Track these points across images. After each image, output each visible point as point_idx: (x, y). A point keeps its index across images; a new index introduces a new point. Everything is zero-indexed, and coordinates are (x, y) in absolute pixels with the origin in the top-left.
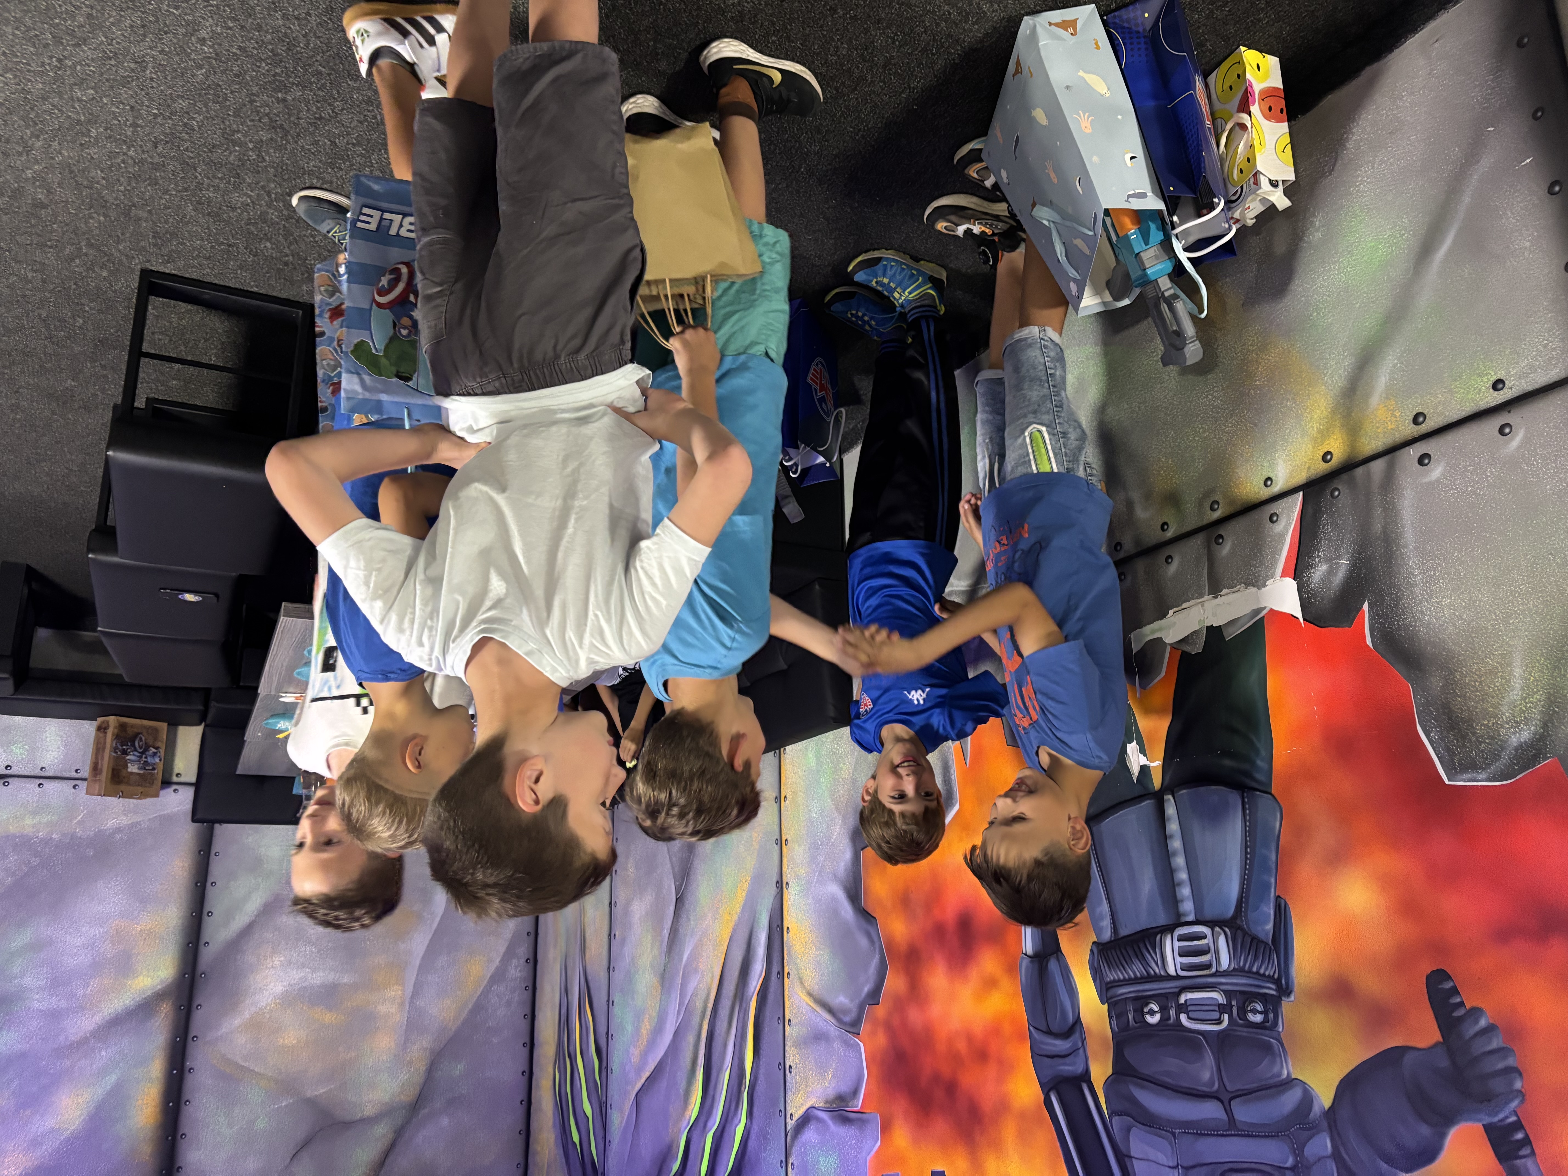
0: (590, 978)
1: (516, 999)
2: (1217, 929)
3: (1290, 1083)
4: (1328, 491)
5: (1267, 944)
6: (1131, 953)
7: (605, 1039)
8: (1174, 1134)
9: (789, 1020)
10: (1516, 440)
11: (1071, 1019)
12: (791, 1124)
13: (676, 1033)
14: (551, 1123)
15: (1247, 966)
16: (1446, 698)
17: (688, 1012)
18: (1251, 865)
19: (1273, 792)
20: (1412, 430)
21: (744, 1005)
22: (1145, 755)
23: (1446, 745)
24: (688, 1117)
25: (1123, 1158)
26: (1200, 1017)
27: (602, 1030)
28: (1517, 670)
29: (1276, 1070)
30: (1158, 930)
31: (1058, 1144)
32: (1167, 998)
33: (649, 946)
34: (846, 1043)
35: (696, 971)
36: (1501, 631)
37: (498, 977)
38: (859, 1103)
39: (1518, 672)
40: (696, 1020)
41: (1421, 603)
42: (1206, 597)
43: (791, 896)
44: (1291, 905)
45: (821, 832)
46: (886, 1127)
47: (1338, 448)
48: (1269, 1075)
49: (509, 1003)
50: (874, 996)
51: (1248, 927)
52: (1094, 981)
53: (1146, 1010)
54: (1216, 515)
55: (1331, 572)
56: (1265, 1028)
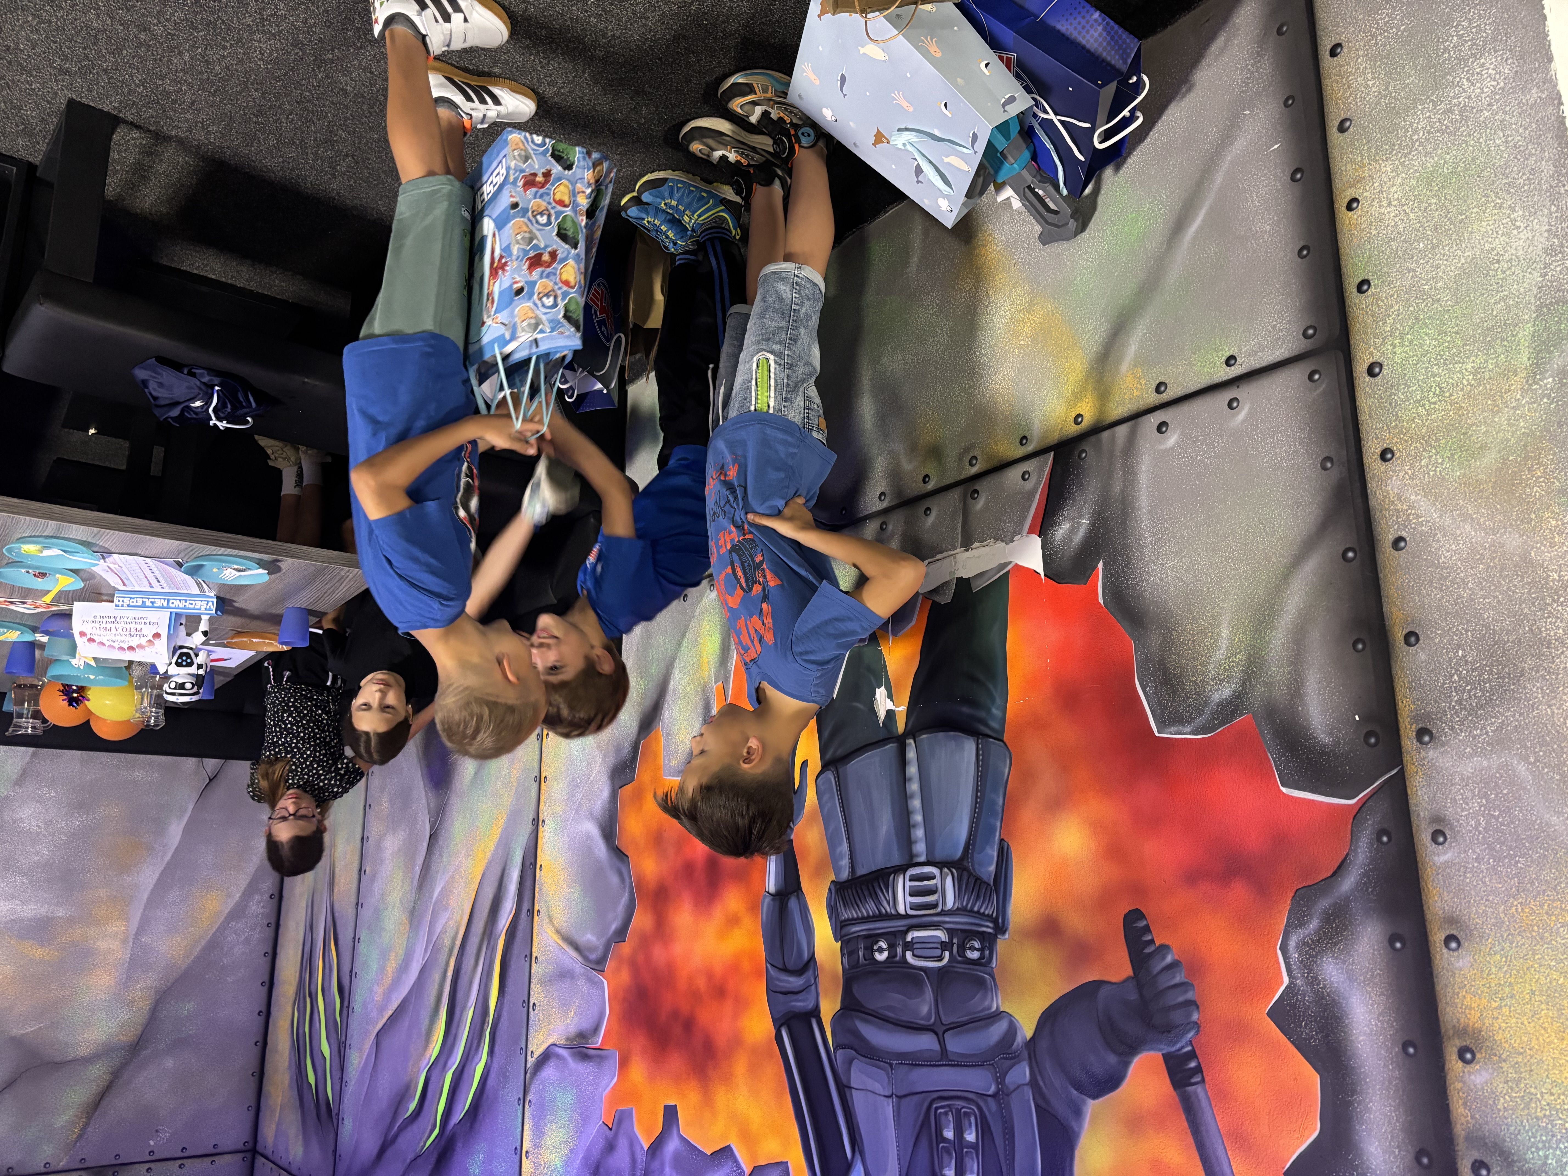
0: (337, 914)
1: (257, 936)
2: (946, 870)
3: (998, 1015)
4: (1077, 453)
5: (989, 885)
6: (866, 893)
7: (348, 978)
8: (891, 1065)
9: (536, 958)
10: (1242, 415)
11: (806, 956)
12: (531, 1061)
13: (422, 971)
14: (287, 1064)
15: (969, 905)
16: (1163, 655)
17: (435, 949)
18: (981, 808)
19: (1005, 739)
20: (1153, 399)
21: (492, 943)
22: (892, 700)
23: (1159, 700)
24: (428, 1056)
25: (843, 1089)
26: (924, 955)
27: (346, 968)
28: (1225, 631)
29: (987, 1003)
30: (892, 870)
31: (785, 1076)
32: (895, 937)
33: (400, 882)
34: (590, 980)
35: (446, 908)
36: (1214, 594)
37: (237, 913)
38: (599, 1040)
39: (1225, 633)
40: (443, 958)
41: (1148, 564)
42: (958, 550)
43: (547, 834)
44: (1012, 848)
45: (581, 770)
46: (624, 1063)
47: (1088, 411)
48: (981, 1008)
49: (247, 941)
50: (621, 934)
51: (973, 868)
52: (830, 919)
53: (875, 948)
54: (974, 470)
55: (1072, 531)
56: (981, 965)
